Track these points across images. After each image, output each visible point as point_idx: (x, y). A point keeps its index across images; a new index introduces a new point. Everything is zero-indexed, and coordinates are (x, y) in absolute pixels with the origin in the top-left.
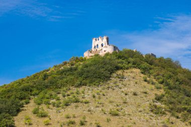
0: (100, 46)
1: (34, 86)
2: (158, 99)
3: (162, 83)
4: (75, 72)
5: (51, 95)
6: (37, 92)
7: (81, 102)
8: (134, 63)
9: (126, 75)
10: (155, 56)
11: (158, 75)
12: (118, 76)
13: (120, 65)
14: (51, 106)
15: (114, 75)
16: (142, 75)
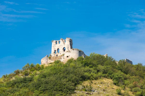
0: (61, 50)
8: (105, 72)
9: (94, 86)
10: (131, 62)
11: (135, 86)
12: (84, 89)
13: (86, 74)
15: (80, 87)
16: (115, 87)
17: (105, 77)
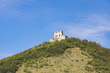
0: (58, 36)
1: (24, 57)
2: (89, 63)
3: (91, 55)
4: (46, 50)
5: (33, 62)
6: (26, 60)
7: (49, 65)
9: (72, 51)
10: (87, 41)
11: (89, 50)
12: (68, 52)
13: (69, 45)
14: (33, 68)
15: (66, 51)
16: (81, 51)
17: (76, 47)
